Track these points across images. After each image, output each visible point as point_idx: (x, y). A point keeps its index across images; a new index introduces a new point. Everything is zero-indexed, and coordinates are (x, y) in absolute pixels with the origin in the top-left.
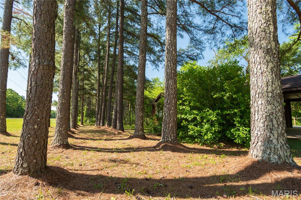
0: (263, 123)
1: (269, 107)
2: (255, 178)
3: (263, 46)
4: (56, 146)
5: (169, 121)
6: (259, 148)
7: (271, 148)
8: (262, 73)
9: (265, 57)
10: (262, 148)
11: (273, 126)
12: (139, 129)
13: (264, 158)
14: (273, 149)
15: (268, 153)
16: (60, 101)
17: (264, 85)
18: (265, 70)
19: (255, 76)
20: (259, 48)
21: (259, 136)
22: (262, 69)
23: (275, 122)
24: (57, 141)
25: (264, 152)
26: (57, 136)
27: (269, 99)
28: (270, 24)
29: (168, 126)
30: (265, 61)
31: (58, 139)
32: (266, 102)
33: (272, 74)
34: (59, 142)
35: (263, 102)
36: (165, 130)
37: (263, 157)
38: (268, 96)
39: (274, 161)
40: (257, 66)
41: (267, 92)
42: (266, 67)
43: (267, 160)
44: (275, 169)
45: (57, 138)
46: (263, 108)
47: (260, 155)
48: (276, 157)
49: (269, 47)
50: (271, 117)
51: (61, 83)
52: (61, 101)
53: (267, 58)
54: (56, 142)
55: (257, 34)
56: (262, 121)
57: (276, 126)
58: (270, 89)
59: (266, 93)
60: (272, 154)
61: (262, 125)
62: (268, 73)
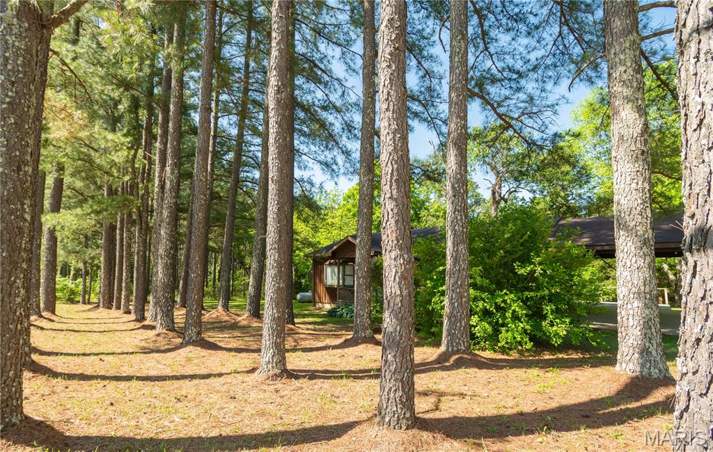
0: (640, 331)
1: (647, 312)
2: (644, 397)
3: (639, 233)
4: (275, 374)
5: (461, 315)
6: (635, 361)
7: (650, 361)
8: (638, 268)
9: (642, 248)
10: (640, 361)
11: (652, 334)
12: (366, 325)
13: (644, 373)
14: (653, 362)
15: (648, 366)
16: (274, 285)
17: (641, 283)
18: (642, 264)
19: (629, 270)
20: (634, 235)
21: (634, 346)
22: (638, 262)
23: (653, 330)
24: (274, 365)
25: (643, 366)
26: (273, 356)
27: (646, 301)
28: (647, 207)
29: (458, 324)
30: (642, 253)
31: (275, 360)
32: (643, 305)
33: (649, 271)
34: (278, 366)
35: (640, 305)
36: (453, 331)
37: (641, 372)
38: (646, 298)
39: (656, 376)
40: (631, 258)
41: (644, 292)
42: (643, 261)
43: (647, 376)
44: (661, 386)
45: (272, 358)
46: (639, 311)
47: (638, 369)
48: (657, 371)
49: (646, 236)
50: (650, 323)
51: (275, 248)
52: (277, 285)
53: (644, 250)
54: (273, 367)
55: (631, 216)
56: (638, 328)
57: (655, 334)
58: (647, 290)
59: (643, 294)
60: (652, 368)
61: (639, 333)
62: (645, 269)
